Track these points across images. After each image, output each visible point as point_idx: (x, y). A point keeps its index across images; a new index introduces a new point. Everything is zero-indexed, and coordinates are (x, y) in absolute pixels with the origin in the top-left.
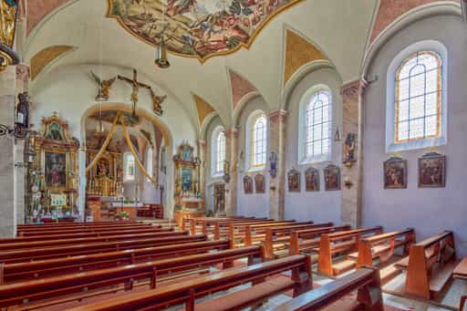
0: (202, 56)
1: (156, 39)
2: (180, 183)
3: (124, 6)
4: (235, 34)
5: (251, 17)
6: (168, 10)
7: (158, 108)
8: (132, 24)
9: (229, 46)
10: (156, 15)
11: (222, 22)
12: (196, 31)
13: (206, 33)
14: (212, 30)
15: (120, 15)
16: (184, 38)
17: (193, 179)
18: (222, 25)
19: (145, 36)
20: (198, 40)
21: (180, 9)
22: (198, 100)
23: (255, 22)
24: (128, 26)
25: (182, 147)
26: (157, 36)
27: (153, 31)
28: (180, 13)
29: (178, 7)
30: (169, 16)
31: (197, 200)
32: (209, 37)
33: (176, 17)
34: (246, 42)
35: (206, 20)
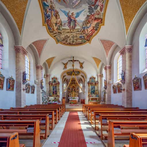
0: (89, 41)
1: (73, 43)
2: (90, 91)
3: (59, 37)
4: (96, 22)
5: (99, 8)
6: (71, 30)
7: (81, 67)
8: (65, 42)
9: (96, 30)
10: (68, 35)
11: (89, 21)
12: (82, 32)
13: (86, 30)
14: (87, 27)
15: (59, 41)
16: (80, 37)
17: (96, 89)
18: (89, 23)
19: (70, 44)
20: (85, 35)
21: (73, 27)
22: (95, 59)
23: (101, 9)
24: (64, 43)
25: (91, 78)
26: (73, 42)
27: (71, 41)
28: (74, 28)
29: (72, 27)
30: (72, 32)
31: (96, 97)
32: (88, 31)
33: (74, 31)
34: (102, 23)
35: (83, 25)
